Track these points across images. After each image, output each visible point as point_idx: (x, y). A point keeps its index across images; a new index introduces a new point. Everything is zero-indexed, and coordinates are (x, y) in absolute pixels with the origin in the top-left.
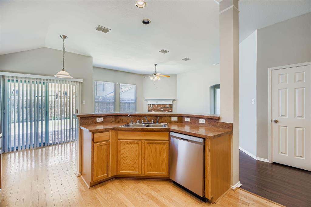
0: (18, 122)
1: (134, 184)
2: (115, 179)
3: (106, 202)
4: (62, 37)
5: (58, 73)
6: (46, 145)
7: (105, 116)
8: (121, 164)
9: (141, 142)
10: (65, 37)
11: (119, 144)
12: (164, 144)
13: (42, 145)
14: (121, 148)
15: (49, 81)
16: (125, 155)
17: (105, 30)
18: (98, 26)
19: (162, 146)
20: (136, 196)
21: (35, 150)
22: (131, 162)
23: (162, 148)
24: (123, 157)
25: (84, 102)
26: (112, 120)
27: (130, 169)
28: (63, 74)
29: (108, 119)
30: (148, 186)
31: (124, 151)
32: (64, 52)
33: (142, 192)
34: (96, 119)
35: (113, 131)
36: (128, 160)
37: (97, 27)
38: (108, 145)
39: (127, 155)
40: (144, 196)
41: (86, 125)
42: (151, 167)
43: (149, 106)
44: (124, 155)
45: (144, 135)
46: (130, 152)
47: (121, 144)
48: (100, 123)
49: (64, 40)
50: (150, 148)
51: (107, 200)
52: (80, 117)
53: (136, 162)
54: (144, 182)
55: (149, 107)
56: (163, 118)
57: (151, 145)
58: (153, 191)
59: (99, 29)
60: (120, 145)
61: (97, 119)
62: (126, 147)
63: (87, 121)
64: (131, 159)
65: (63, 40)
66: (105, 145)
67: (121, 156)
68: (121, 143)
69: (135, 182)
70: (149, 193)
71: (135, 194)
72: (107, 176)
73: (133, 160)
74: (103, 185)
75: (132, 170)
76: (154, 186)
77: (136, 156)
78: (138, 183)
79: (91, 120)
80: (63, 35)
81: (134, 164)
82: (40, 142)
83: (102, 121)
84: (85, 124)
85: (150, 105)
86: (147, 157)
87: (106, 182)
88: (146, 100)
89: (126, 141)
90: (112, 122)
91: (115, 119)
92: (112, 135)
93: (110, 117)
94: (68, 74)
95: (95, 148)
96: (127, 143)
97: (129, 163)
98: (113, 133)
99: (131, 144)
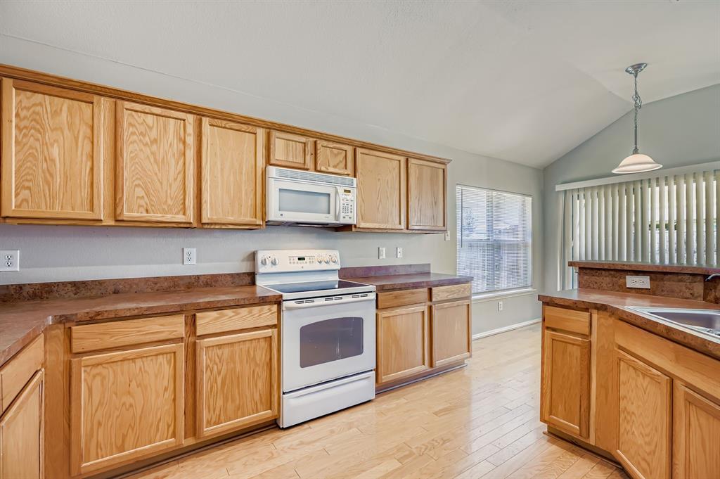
5: (623, 163)
7: (658, 275)
8: (622, 431)
9: (672, 383)
11: (617, 359)
14: (622, 378)
16: (630, 407)
22: (641, 441)
24: (626, 409)
26: (689, 289)
27: (639, 463)
28: (636, 164)
29: (669, 284)
31: (628, 391)
34: (625, 278)
35: (606, 314)
36: (636, 427)
38: (584, 348)
39: (634, 408)
41: (594, 288)
44: (628, 402)
45: (678, 360)
46: (640, 403)
48: (639, 292)
49: (636, 77)
50: (700, 425)
52: (579, 268)
53: (654, 452)
57: (702, 417)
60: (619, 364)
61: (628, 277)
62: (633, 379)
63: (598, 279)
64: (643, 433)
65: (634, 77)
66: (577, 345)
67: (622, 402)
68: (620, 359)
72: (582, 436)
73: (647, 440)
79: (607, 278)
81: (650, 453)
83: (647, 285)
84: (592, 285)
86: (687, 460)
89: (629, 356)
90: (688, 295)
91: (705, 289)
92: (599, 326)
93: (680, 277)
94: (651, 160)
95: (548, 342)
96: (634, 369)
97: (639, 442)
98: (602, 320)
99: (644, 378)
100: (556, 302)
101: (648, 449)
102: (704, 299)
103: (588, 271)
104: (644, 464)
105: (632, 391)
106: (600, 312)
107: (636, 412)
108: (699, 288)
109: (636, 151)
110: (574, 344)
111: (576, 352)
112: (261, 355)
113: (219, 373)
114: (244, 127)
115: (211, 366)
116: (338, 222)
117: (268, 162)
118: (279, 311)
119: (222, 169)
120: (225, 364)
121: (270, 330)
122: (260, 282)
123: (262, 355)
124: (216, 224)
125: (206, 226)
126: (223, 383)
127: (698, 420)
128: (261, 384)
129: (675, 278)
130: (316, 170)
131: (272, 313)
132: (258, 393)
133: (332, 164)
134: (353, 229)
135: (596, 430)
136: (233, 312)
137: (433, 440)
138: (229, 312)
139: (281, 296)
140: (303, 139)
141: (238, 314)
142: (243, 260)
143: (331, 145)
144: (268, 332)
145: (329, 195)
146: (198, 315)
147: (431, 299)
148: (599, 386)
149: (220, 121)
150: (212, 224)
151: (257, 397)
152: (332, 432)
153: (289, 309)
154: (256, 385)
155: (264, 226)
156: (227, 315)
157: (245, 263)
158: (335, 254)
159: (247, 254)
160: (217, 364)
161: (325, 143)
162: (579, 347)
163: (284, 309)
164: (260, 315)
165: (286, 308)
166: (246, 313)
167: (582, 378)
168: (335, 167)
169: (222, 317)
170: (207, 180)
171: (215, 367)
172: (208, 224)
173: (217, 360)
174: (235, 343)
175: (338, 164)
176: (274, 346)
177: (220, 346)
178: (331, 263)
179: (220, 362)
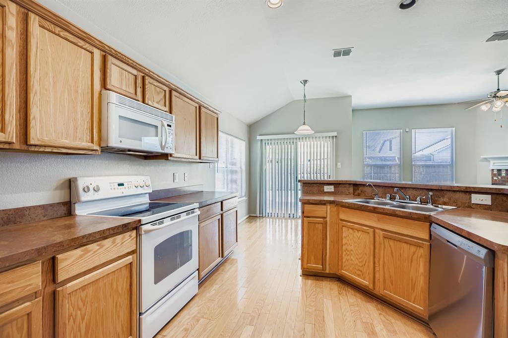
0: (278, 190)
1: (359, 300)
2: (338, 281)
3: (305, 299)
4: (302, 82)
5: (299, 129)
6: (295, 217)
7: (337, 184)
8: (344, 260)
9: (374, 231)
10: (305, 82)
11: (340, 227)
12: (419, 246)
13: (292, 216)
14: (344, 235)
15: (298, 139)
16: (349, 248)
17: (347, 52)
18: (333, 51)
19: (413, 249)
20: (348, 314)
21: (285, 219)
22: (357, 262)
23: (414, 253)
24: (347, 249)
25: (339, 164)
26: (348, 190)
27: (356, 273)
28: (305, 130)
29: (341, 189)
30: (380, 314)
31: (348, 240)
32: (305, 101)
33: (362, 316)
35: (333, 205)
36: (353, 257)
37: (333, 53)
38: (325, 224)
39: (352, 248)
40: (358, 322)
41: (309, 194)
42: (392, 285)
43: (495, 172)
44: (348, 246)
45: (379, 220)
46: (356, 244)
47: (344, 228)
48: (329, 193)
50: (390, 246)
51: (308, 296)
52: (303, 183)
53: (365, 265)
54: (379, 306)
55: (493, 175)
56: (448, 194)
57: (392, 243)
58: (382, 326)
59: (337, 54)
60: (342, 229)
61: (325, 187)
62: (351, 234)
63: (311, 189)
64: (358, 258)
65: (303, 86)
66: (321, 223)
67: (344, 247)
68: (343, 226)
69: (363, 298)
70: (372, 324)
71: (348, 312)
72: (323, 270)
73: (360, 260)
74: (318, 280)
75: (359, 276)
76: (393, 321)
77: (366, 254)
78: (366, 302)
79: (316, 188)
80: (303, 81)
81: (362, 266)
82: (290, 213)
83: (333, 190)
84: (309, 192)
85: (499, 170)
86: (384, 263)
87: (323, 278)
88: (486, 160)
89: (349, 224)
90: (348, 193)
91: (354, 190)
92: (330, 212)
93: (345, 185)
94: (310, 128)
95: (306, 224)
96: (352, 229)
97: (355, 263)
98: (332, 209)
99: (358, 232)
100: (311, 202)
101: (361, 264)
102: (354, 194)
103: (307, 185)
104: (359, 272)
105: (351, 240)
106: (331, 205)
107: (353, 250)
108: (351, 189)
109: (304, 124)
110: (319, 223)
111: (320, 227)
112: (123, 285)
113: (83, 319)
114: (81, 43)
115: (74, 314)
116: (163, 151)
117: (104, 85)
118: (139, 235)
119: (54, 83)
120: (89, 305)
121: (131, 257)
122: (80, 211)
123: (123, 283)
124: (45, 146)
125: (33, 149)
126: (87, 328)
127: (389, 244)
128: (123, 314)
129: (343, 186)
130: (144, 102)
131: (133, 239)
132: (120, 324)
133: (156, 101)
134: (169, 158)
135: (329, 264)
136: (98, 245)
137: (257, 303)
138: (93, 247)
139: (140, 221)
140: (135, 72)
141: (102, 246)
142: (57, 189)
143: (156, 83)
144: (129, 259)
145: (156, 127)
146: (59, 257)
147: (222, 210)
148: (331, 241)
149: (53, 26)
150: (40, 146)
151: (119, 328)
152: (186, 330)
153: (147, 232)
154: (119, 316)
155: (100, 152)
156: (92, 250)
157: (58, 192)
158: (147, 179)
159: (61, 182)
160: (80, 310)
161: (152, 81)
162: (321, 224)
163: (143, 233)
164: (122, 243)
165: (144, 231)
166: (110, 244)
167: (323, 240)
168: (158, 103)
169: (86, 253)
170: (36, 93)
171: (79, 312)
172: (36, 146)
173: (81, 304)
174: (99, 279)
175: (160, 101)
176: (133, 271)
177: (83, 288)
178: (145, 187)
179: (84, 305)
